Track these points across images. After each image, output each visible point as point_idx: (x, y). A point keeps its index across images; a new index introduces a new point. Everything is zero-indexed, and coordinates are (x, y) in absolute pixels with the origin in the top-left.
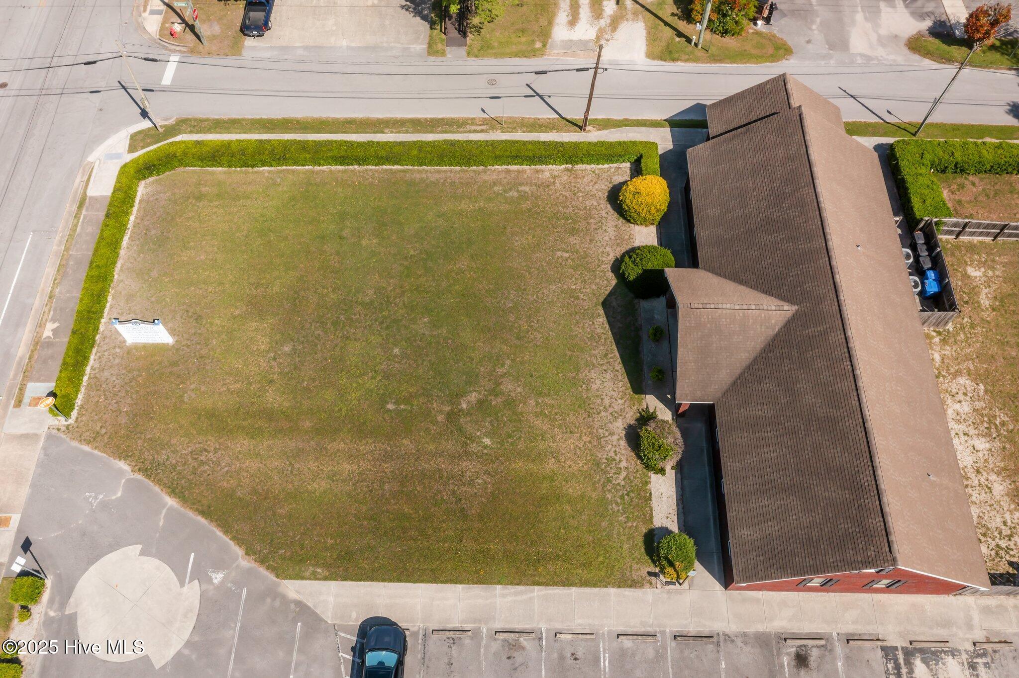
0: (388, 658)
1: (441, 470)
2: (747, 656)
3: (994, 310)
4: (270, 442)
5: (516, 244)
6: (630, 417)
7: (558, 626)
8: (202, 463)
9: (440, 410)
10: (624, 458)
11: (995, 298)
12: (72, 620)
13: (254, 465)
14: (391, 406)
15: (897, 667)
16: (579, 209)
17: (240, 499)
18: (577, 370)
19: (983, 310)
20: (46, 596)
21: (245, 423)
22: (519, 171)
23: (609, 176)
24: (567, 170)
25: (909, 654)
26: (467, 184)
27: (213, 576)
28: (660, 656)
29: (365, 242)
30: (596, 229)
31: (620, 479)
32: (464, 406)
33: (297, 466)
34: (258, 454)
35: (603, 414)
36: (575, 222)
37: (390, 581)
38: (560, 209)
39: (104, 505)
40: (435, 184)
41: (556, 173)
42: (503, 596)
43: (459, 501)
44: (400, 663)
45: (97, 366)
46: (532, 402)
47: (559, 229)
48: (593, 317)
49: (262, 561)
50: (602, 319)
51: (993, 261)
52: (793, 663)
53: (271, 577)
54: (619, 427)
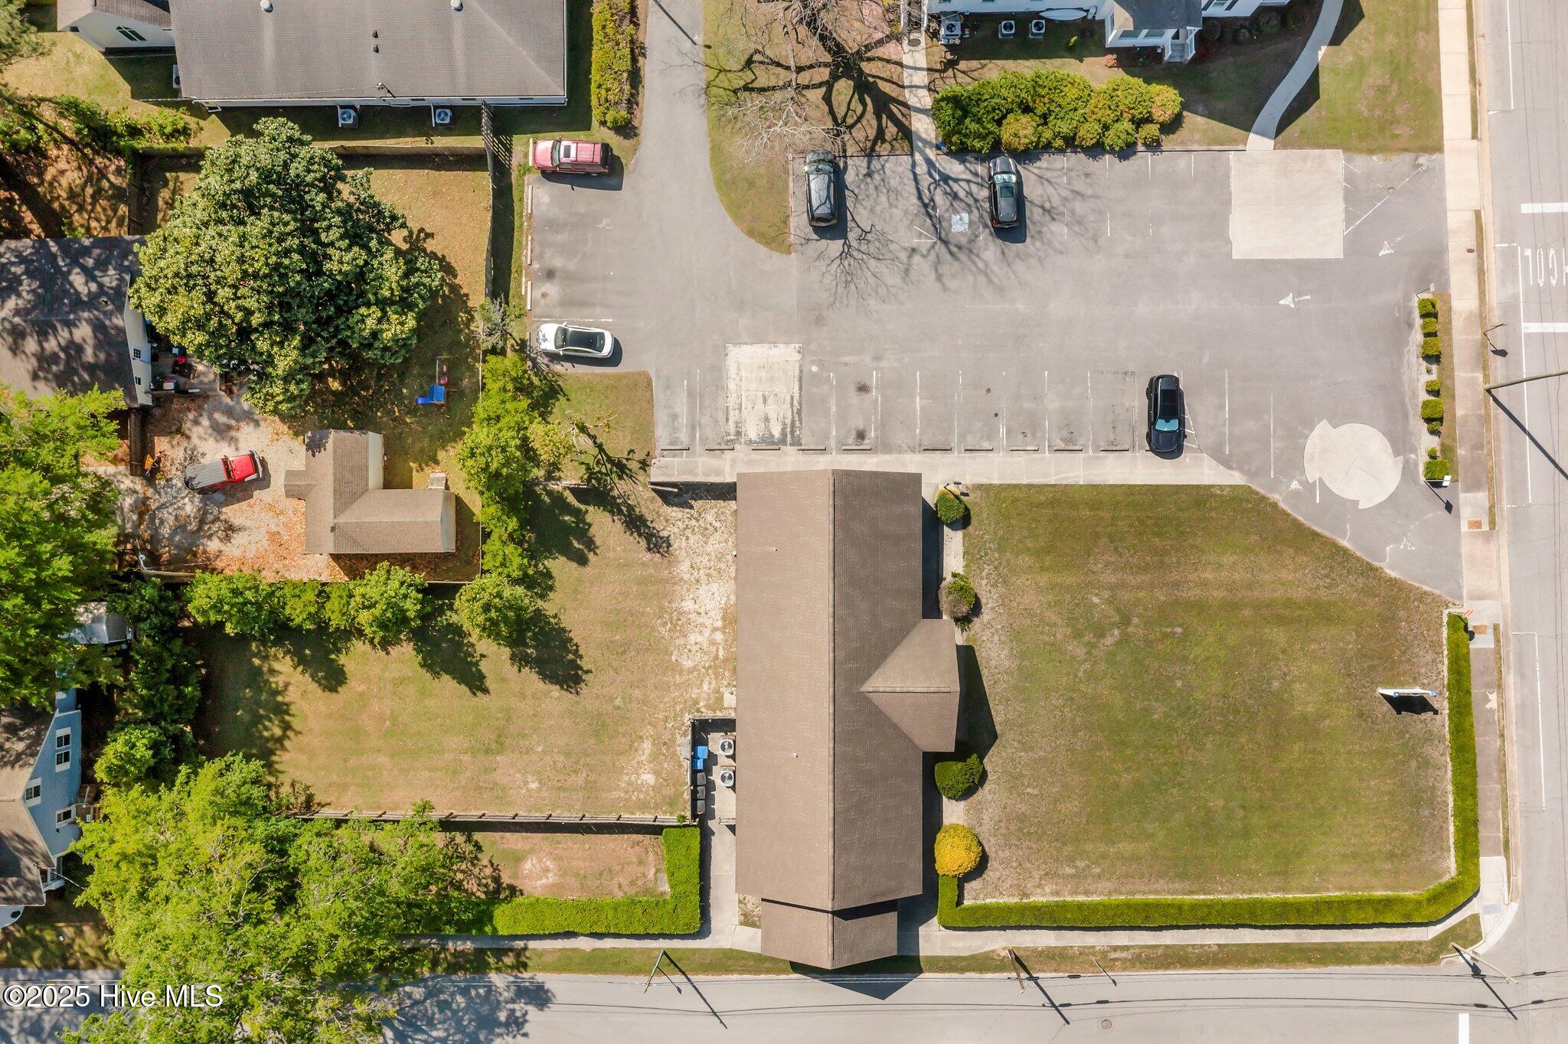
0: (1162, 426)
1: (1132, 574)
2: (900, 437)
3: (641, 737)
4: (1275, 595)
5: (1076, 803)
6: (977, 623)
7: (1036, 456)
8: (1327, 576)
9: (1136, 628)
10: (984, 587)
11: (636, 750)
12: (1397, 452)
13: (1284, 575)
14: (1179, 630)
15: (792, 432)
16: (1016, 846)
17: (1289, 546)
18: (1020, 669)
19: (651, 736)
20: (1421, 468)
21: (1299, 612)
22: (1076, 893)
23: (985, 888)
24: (1026, 896)
25: (783, 441)
26: (1127, 876)
27: (1298, 486)
28: (963, 436)
29: (1221, 803)
30: (1000, 821)
31: (987, 569)
32: (1116, 632)
33: (1249, 575)
34: (1283, 584)
35: (999, 627)
36: (1020, 830)
37: (1164, 486)
38: (1034, 846)
39: (1397, 540)
40: (1160, 876)
41: (1039, 891)
42: (1077, 476)
43: (1116, 549)
44: (1152, 424)
45: (1440, 665)
46: (1059, 636)
47: (1036, 820)
48: (1006, 721)
49: (1264, 498)
50: (997, 719)
51: (627, 792)
52: (867, 434)
53: (1254, 487)
54: (986, 615)
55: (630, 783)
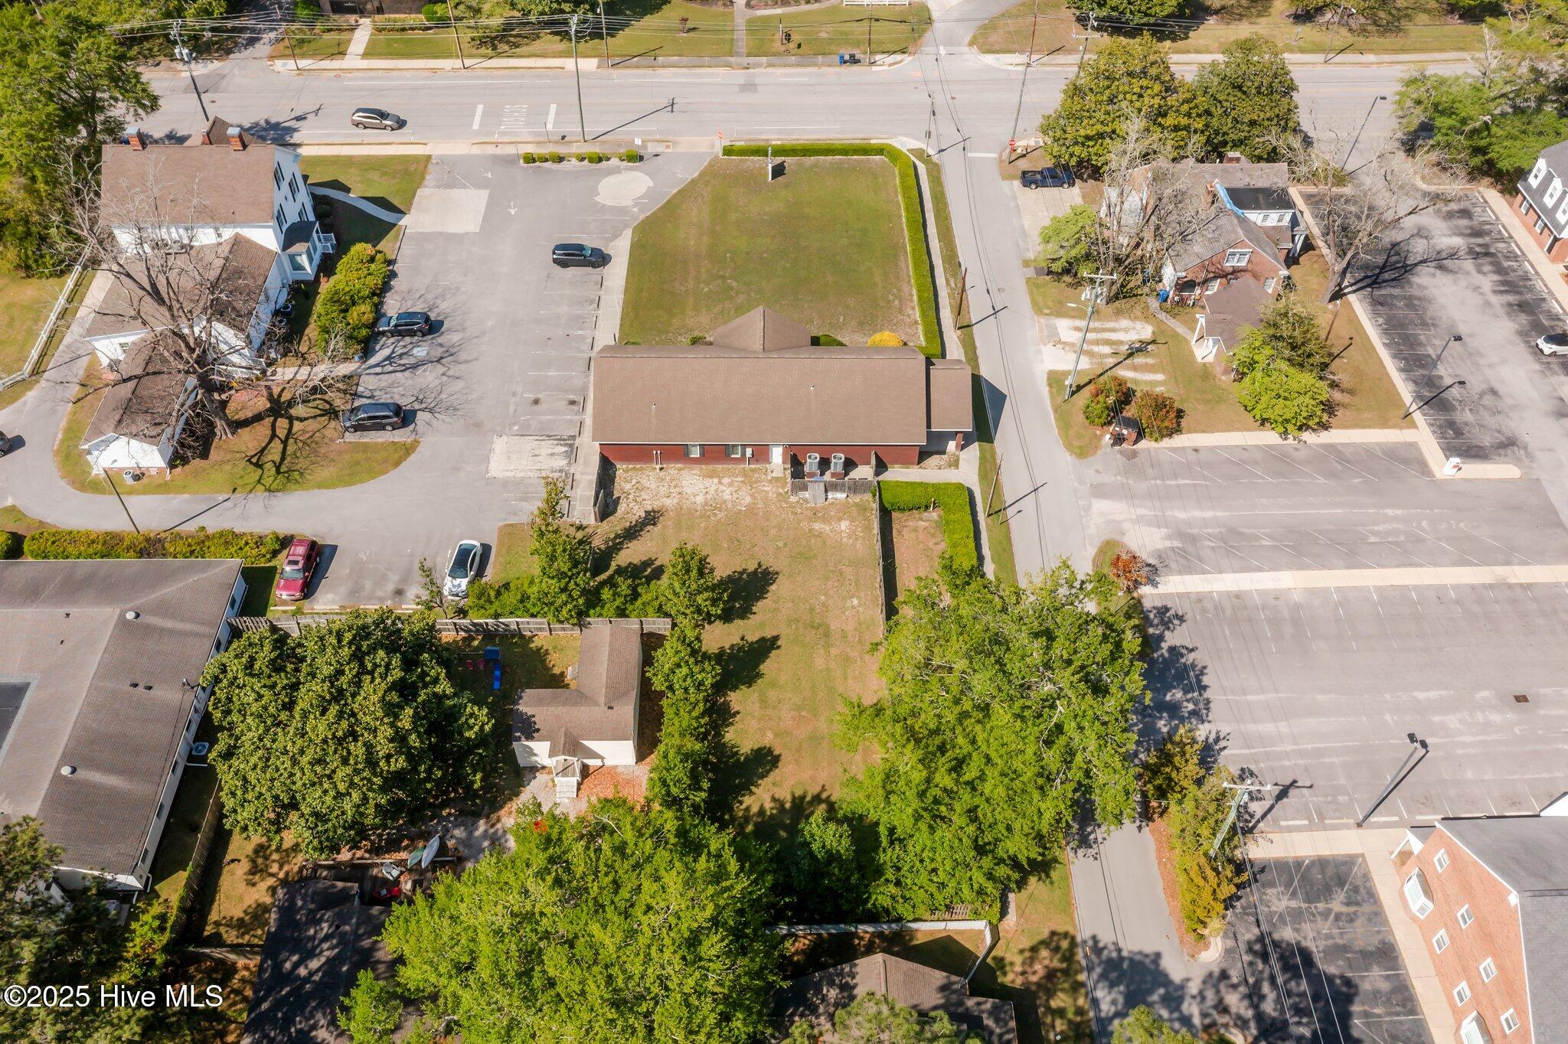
1: (689, 274)
2: (577, 382)
3: (810, 530)
4: (707, 217)
5: (848, 299)
7: (601, 317)
8: (695, 198)
9: (726, 273)
11: (821, 533)
13: (694, 214)
14: (728, 255)
15: (564, 440)
17: (675, 212)
20: (631, 164)
21: (719, 208)
22: (912, 300)
24: (916, 322)
25: (571, 446)
27: (637, 208)
29: (844, 240)
32: (729, 281)
33: (693, 227)
34: (700, 214)
37: (629, 261)
38: (881, 318)
39: (675, 173)
40: (897, 265)
41: (912, 316)
42: (618, 298)
43: (671, 281)
44: (584, 265)
45: (754, 160)
49: (642, 222)
51: (856, 539)
52: (572, 399)
53: (634, 225)
55: (849, 536)
